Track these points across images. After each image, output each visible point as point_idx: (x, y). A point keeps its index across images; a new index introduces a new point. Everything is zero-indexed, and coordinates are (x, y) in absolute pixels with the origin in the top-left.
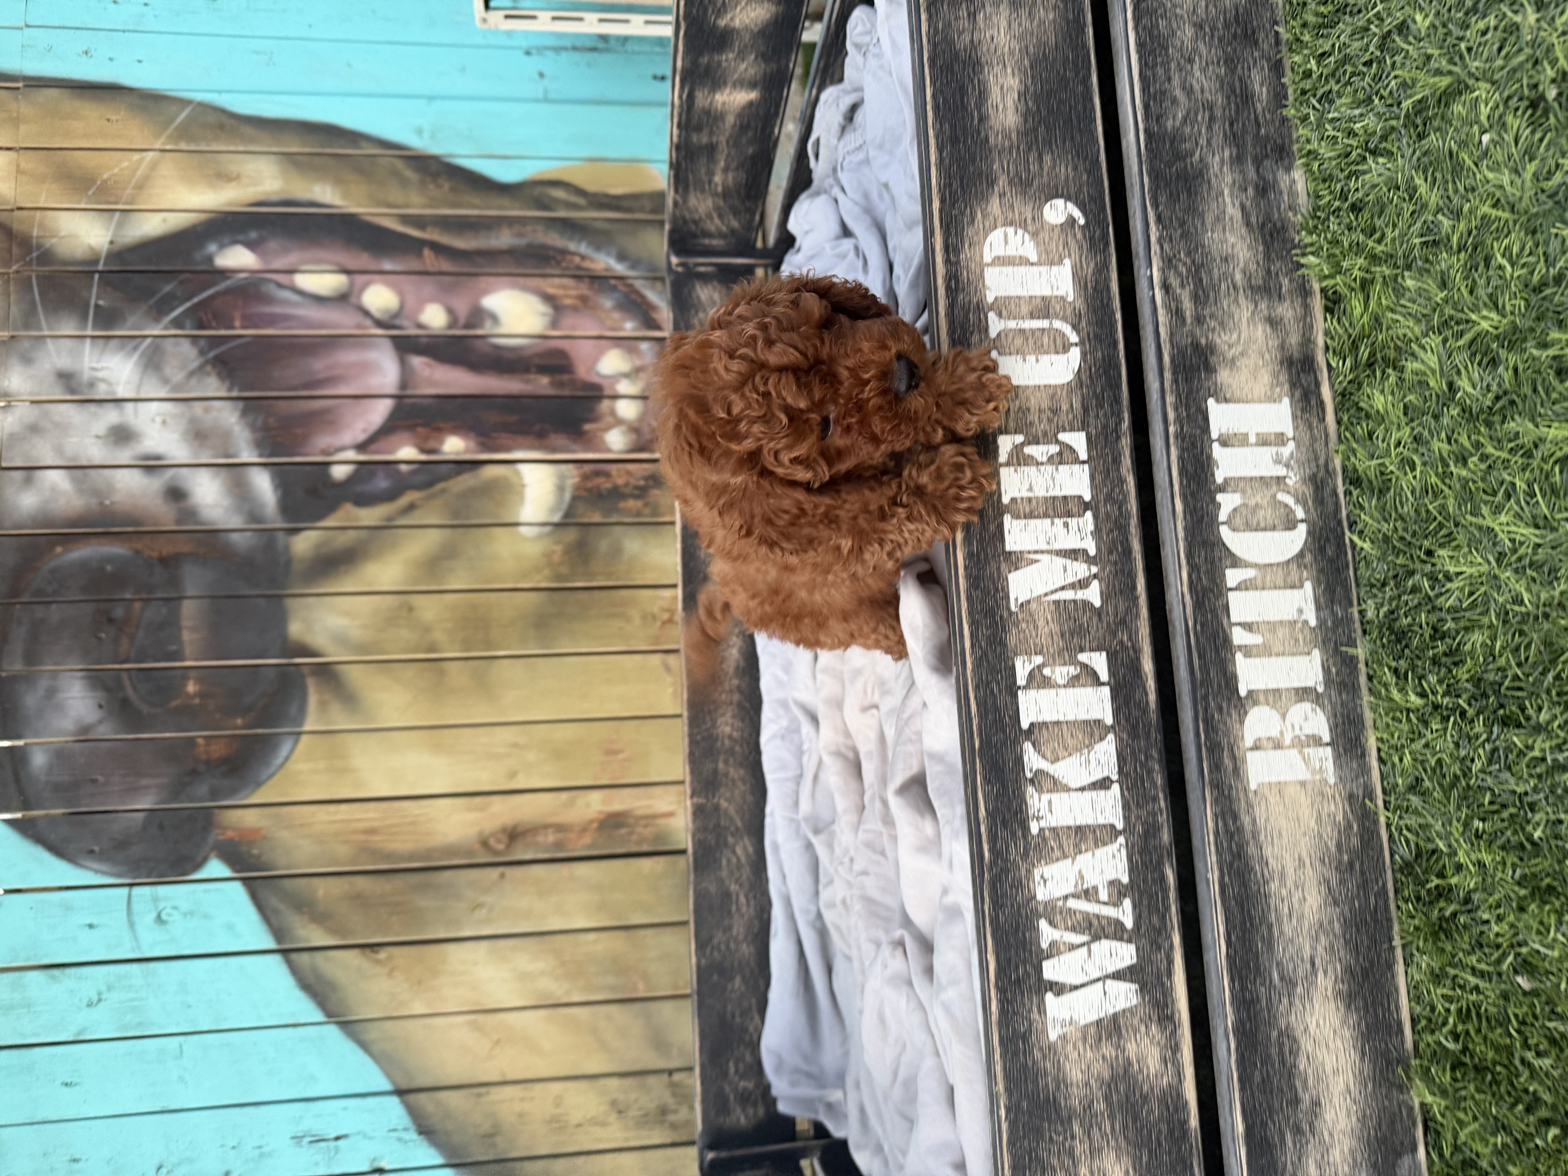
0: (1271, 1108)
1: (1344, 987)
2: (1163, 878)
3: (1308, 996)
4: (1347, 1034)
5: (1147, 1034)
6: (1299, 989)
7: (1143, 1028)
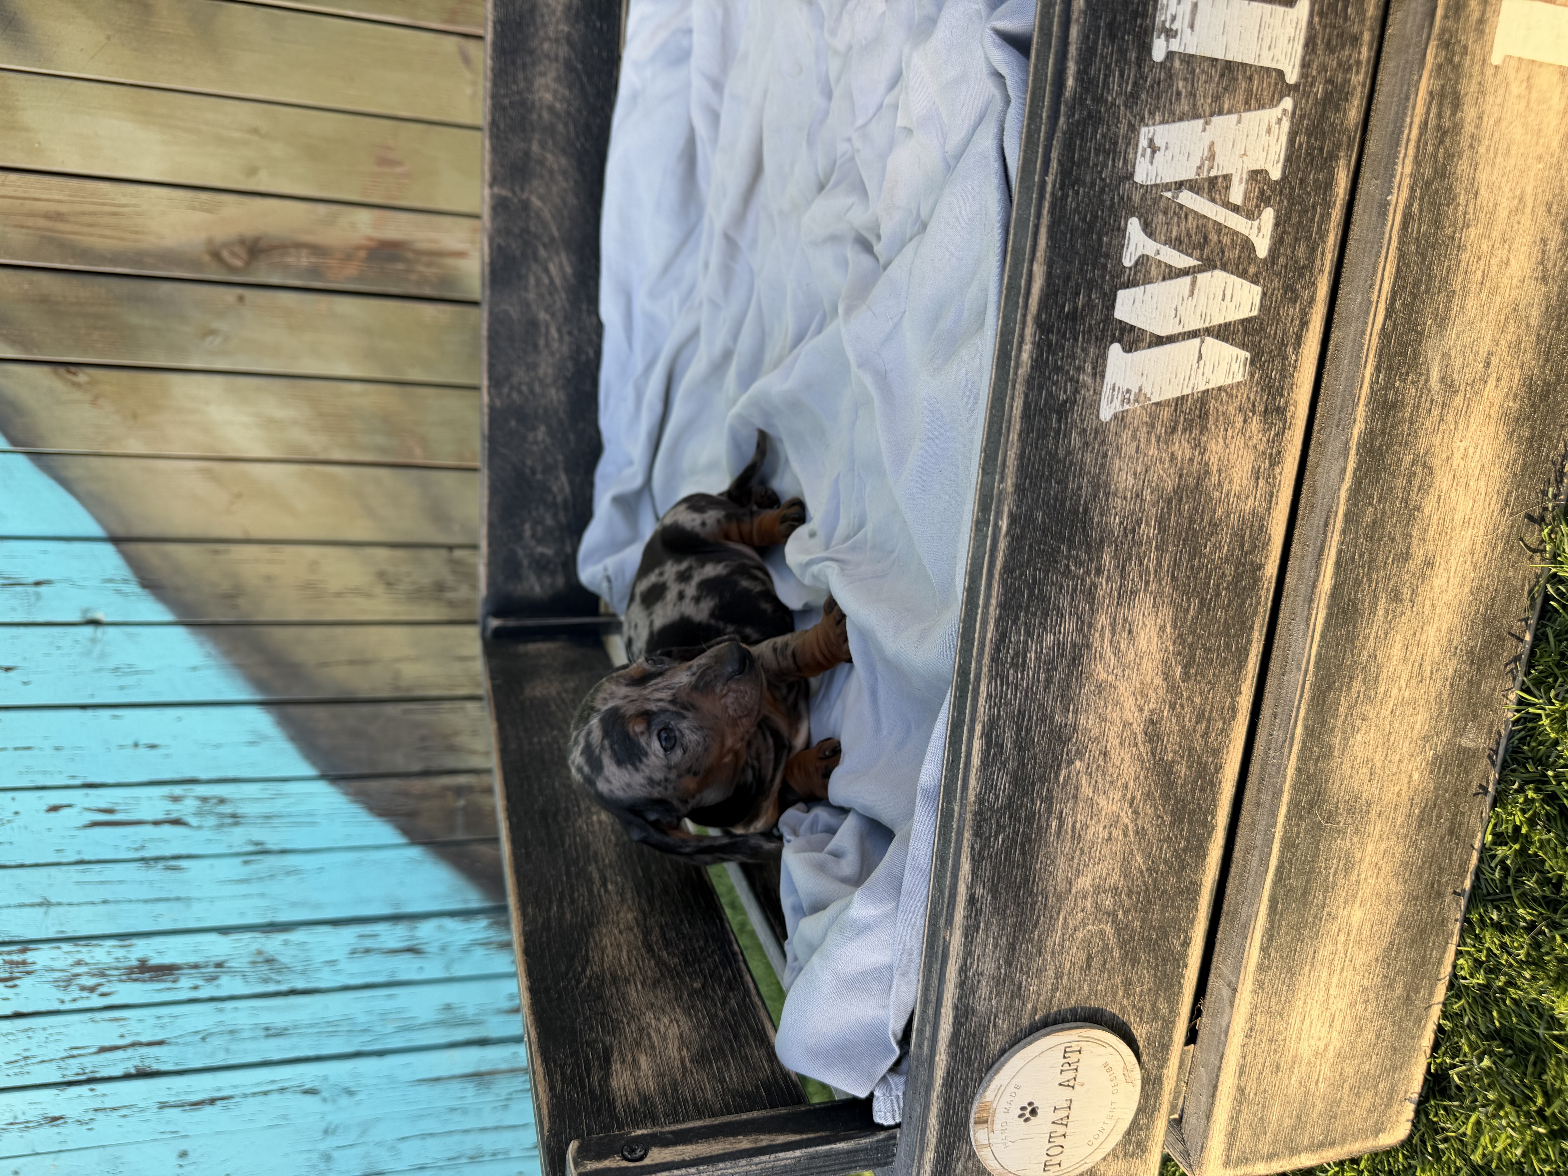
0: (1372, 560)
1: (1514, 406)
2: (1329, 184)
3: (1466, 411)
4: (1496, 473)
5: (1243, 432)
6: (1458, 400)
7: (1239, 424)
